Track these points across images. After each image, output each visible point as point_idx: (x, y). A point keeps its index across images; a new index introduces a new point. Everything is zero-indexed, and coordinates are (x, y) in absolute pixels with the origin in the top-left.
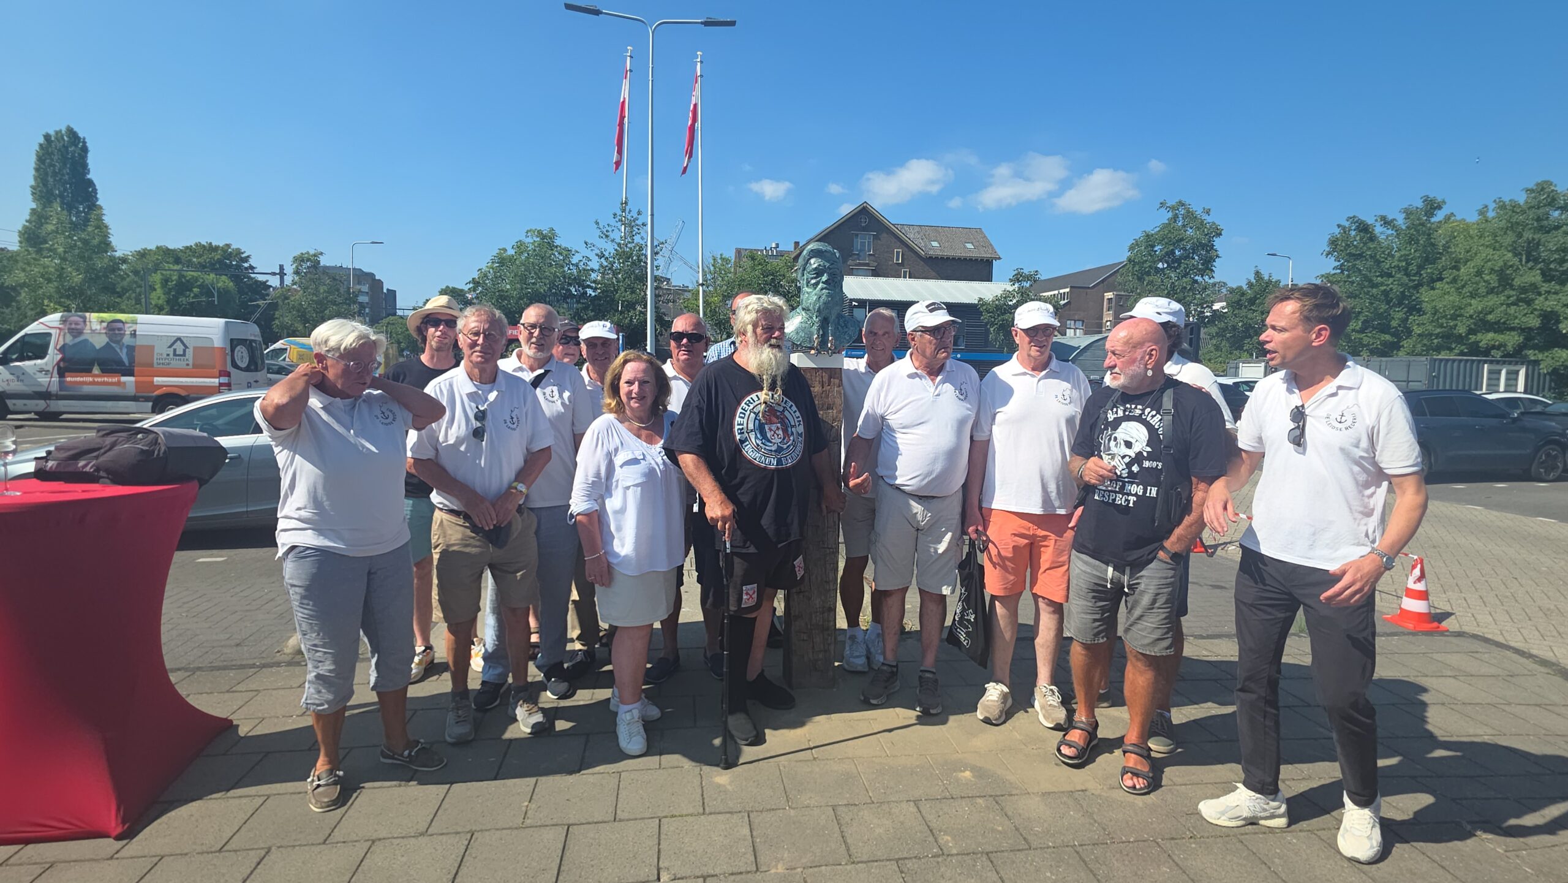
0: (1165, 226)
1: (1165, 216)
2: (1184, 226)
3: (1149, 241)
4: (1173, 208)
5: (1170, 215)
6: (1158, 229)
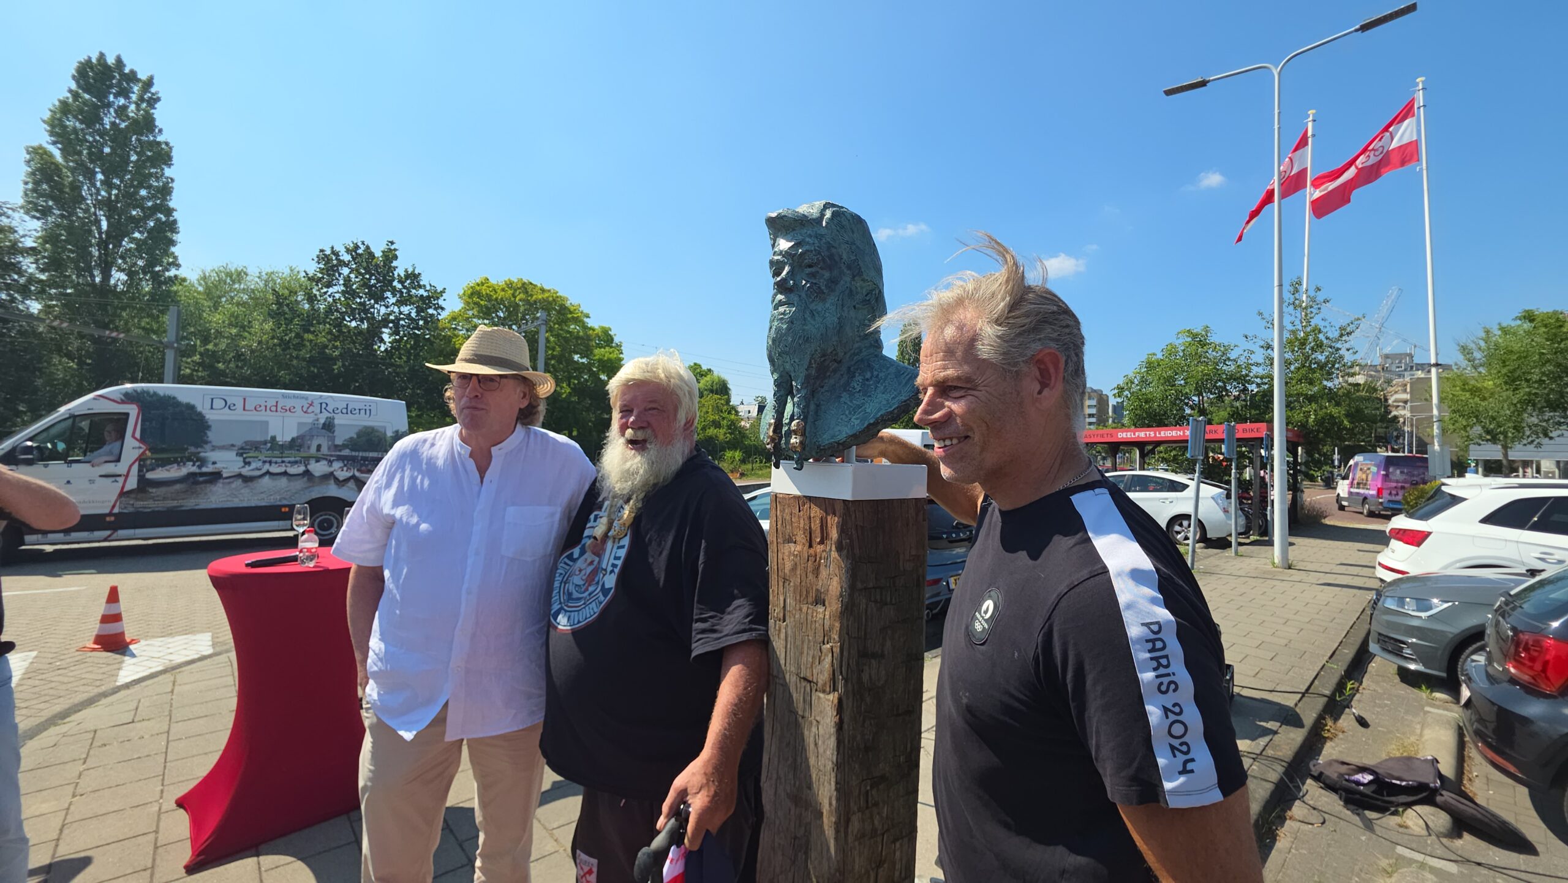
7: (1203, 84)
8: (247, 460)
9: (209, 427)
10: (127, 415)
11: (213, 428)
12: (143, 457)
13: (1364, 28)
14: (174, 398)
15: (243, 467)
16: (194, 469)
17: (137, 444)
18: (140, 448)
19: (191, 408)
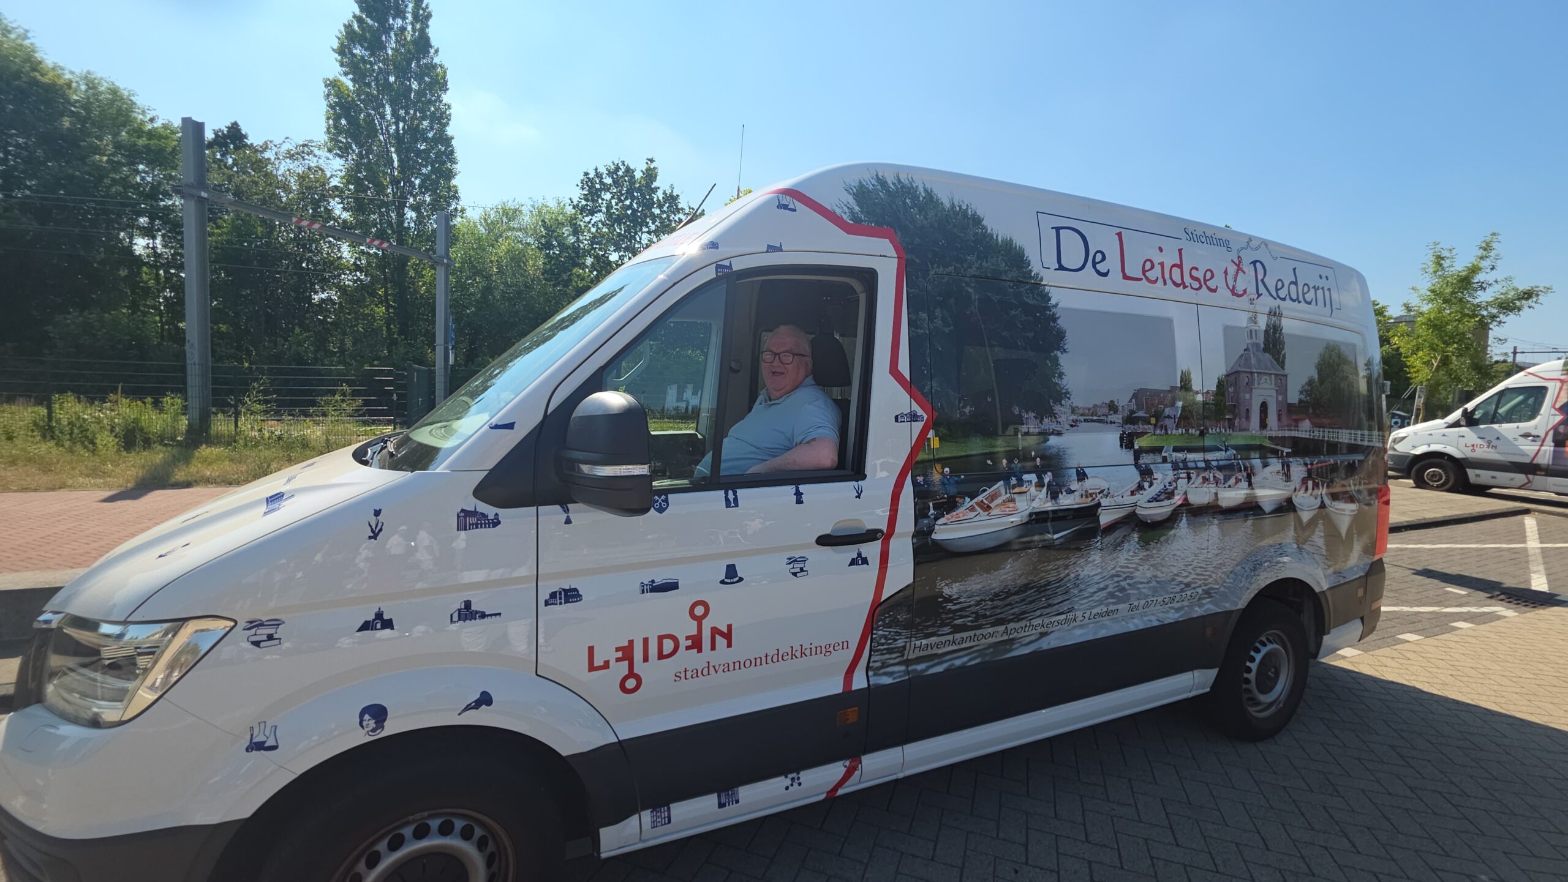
8: (1145, 459)
9: (1060, 335)
10: (869, 277)
11: (1071, 340)
12: (922, 456)
14: (977, 221)
15: (1140, 487)
16: (1041, 502)
17: (904, 402)
18: (913, 417)
19: (1016, 258)
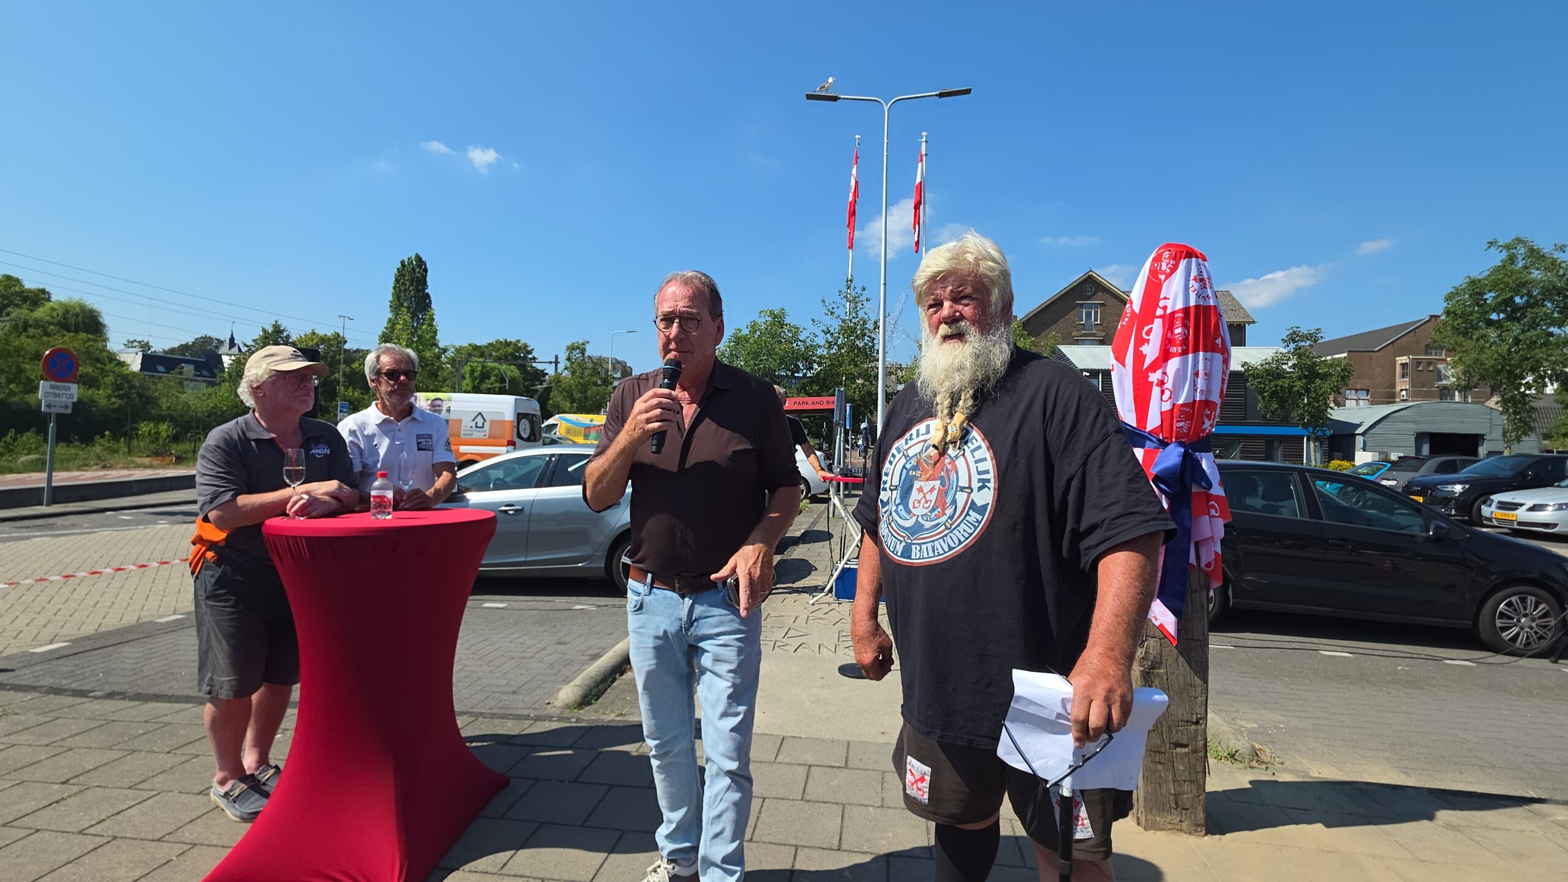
0: (1497, 270)
1: (1497, 258)
2: (1525, 267)
3: (1476, 288)
4: (1508, 247)
5: (1504, 255)
6: (1488, 273)
7: (835, 99)
13: (941, 95)
